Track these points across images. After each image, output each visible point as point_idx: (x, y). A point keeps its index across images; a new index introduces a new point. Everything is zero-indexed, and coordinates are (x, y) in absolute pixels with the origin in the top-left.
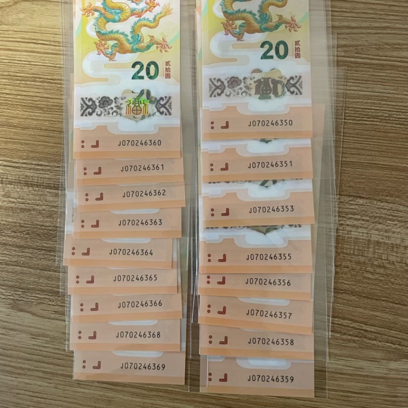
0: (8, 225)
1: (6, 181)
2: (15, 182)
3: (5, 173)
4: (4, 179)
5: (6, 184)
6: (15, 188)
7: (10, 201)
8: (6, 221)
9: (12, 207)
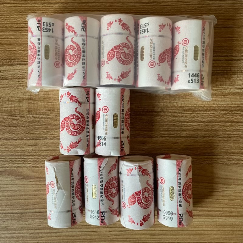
0: (237, 107)
1: (230, 72)
2: (238, 72)
3: (228, 66)
4: (228, 71)
5: (230, 75)
6: (238, 77)
7: (236, 88)
8: (235, 104)
9: (238, 92)
